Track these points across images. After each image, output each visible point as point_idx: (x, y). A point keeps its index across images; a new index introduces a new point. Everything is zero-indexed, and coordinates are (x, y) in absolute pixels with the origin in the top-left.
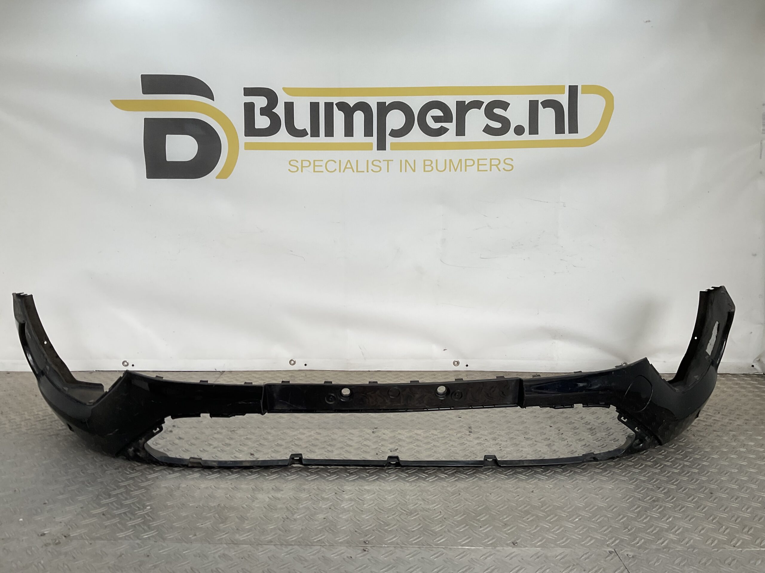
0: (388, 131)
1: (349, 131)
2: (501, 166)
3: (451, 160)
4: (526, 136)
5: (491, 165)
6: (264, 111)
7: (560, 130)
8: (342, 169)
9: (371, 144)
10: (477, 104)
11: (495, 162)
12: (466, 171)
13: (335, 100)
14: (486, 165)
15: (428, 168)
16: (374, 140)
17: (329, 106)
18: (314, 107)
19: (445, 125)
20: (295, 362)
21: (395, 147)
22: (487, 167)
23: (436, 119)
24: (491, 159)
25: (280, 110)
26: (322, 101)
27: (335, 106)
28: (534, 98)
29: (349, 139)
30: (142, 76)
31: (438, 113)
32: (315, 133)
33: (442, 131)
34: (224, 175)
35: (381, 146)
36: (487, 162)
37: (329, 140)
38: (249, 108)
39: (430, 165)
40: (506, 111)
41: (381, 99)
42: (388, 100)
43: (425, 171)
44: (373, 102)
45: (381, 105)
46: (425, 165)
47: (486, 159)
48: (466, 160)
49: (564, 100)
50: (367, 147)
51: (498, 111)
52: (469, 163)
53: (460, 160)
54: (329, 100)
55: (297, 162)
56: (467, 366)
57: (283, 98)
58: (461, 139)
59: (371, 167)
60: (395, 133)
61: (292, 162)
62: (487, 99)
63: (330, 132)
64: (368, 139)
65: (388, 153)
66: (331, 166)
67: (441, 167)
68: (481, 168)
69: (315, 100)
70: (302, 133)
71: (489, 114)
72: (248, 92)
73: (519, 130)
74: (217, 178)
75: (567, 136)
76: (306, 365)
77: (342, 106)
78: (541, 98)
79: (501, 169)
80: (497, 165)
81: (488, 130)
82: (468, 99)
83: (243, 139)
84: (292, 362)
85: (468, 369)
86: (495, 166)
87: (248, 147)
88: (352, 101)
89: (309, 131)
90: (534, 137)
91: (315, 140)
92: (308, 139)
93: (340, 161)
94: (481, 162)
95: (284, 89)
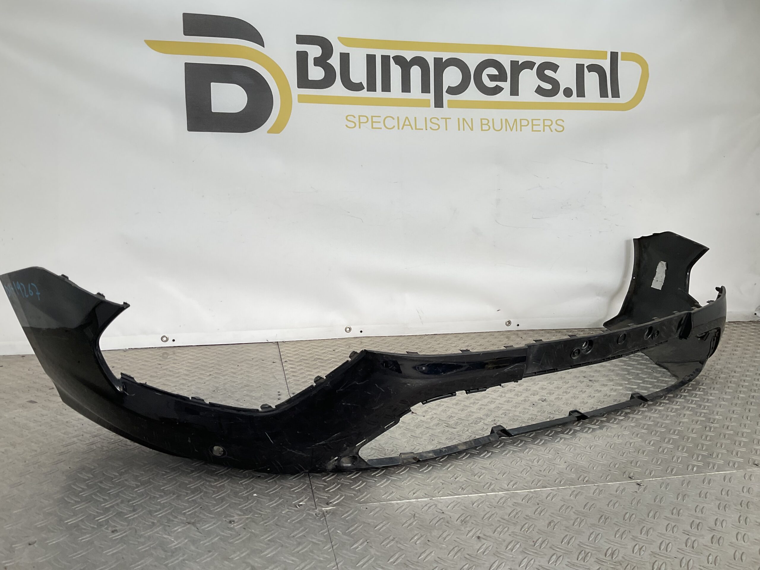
0: (445, 89)
1: (406, 87)
2: (554, 126)
3: (506, 120)
4: (574, 98)
5: (544, 126)
6: (318, 62)
7: (603, 94)
8: (401, 127)
9: (429, 100)
10: (529, 65)
11: (548, 123)
12: (521, 131)
13: (392, 53)
14: (539, 125)
15: (485, 127)
16: (431, 96)
17: (385, 59)
18: (371, 59)
19: (500, 84)
20: (350, 329)
21: (452, 104)
22: (541, 128)
23: (492, 78)
24: (544, 120)
25: (335, 61)
26: (379, 54)
27: (391, 60)
28: (580, 61)
29: (406, 95)
30: (184, 15)
31: (493, 71)
32: (372, 87)
33: (497, 90)
34: (277, 129)
35: (439, 103)
36: (541, 122)
37: (386, 95)
38: (302, 57)
39: (487, 124)
40: (555, 73)
41: (439, 55)
42: (445, 56)
43: (482, 130)
44: (430, 57)
45: (438, 61)
46: (482, 124)
47: (540, 120)
48: (521, 120)
49: (606, 65)
50: (424, 104)
51: (548, 73)
52: (524, 123)
53: (516, 120)
54: (386, 52)
55: (355, 117)
56: (518, 325)
57: (338, 49)
58: (514, 98)
59: (429, 125)
60: (452, 91)
61: (349, 117)
62: (538, 60)
63: (386, 87)
64: (426, 96)
65: (445, 111)
66: (390, 123)
67: (498, 126)
68: (535, 128)
69: (371, 52)
70: (358, 87)
71: (541, 75)
72: (301, 39)
73: (568, 92)
74: (269, 132)
75: (610, 100)
76: (361, 332)
77: (399, 60)
78: (587, 62)
79: (553, 129)
80: (549, 126)
81: (540, 91)
82: (521, 59)
83: (296, 91)
84: (348, 329)
85: (519, 328)
86: (548, 127)
87: (302, 99)
88: (409, 56)
89: (365, 85)
90: (581, 100)
91: (371, 94)
92: (364, 93)
93: (398, 118)
94: (535, 122)
95: (339, 38)
